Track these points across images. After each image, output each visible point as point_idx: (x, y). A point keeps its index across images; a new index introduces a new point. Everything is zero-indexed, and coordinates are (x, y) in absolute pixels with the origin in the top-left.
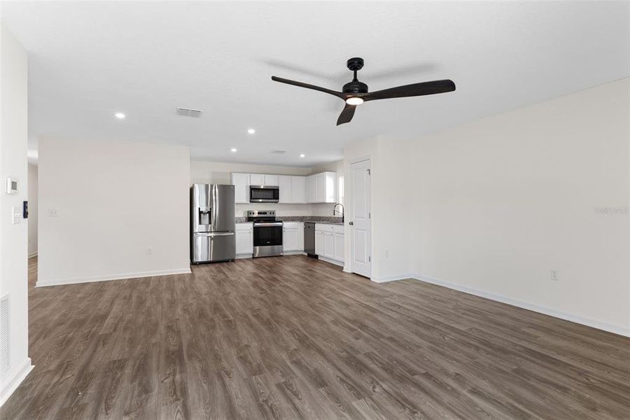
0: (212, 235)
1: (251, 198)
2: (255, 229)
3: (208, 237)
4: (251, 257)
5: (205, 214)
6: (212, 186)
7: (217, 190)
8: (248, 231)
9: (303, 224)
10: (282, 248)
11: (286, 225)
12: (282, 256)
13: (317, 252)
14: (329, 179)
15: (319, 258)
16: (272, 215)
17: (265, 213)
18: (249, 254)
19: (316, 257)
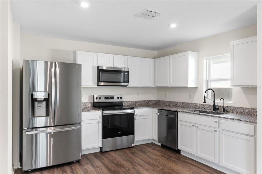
0: (52, 130)
1: (99, 80)
2: (104, 117)
3: (47, 133)
4: (99, 150)
5: (40, 101)
6: (52, 63)
7: (58, 70)
8: (97, 121)
9: (156, 110)
10: (134, 138)
11: (138, 112)
12: (133, 147)
13: (180, 147)
14: (191, 59)
15: (182, 153)
16: (119, 100)
17: (112, 98)
18: (97, 148)
19: (179, 151)
